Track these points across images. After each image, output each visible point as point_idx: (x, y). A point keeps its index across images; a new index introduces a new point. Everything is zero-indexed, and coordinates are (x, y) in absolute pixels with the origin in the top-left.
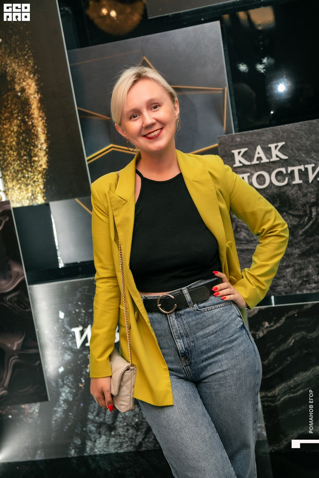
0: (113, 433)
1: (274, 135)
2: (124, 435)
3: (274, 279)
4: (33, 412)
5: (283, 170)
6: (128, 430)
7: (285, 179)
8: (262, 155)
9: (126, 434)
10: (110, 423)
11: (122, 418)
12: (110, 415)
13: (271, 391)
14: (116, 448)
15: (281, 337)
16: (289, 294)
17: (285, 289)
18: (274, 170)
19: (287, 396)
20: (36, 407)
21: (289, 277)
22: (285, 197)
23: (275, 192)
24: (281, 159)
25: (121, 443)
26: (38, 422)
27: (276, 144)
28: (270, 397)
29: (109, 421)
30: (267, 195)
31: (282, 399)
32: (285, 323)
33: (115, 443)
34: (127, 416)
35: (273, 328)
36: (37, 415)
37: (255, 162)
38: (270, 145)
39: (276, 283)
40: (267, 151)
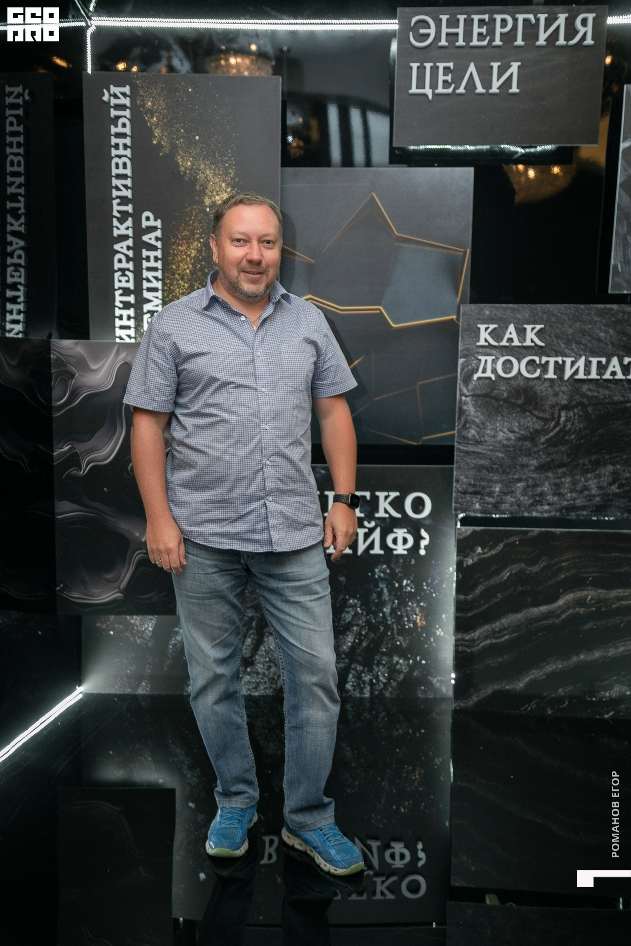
0: (249, 670)
1: (531, 315)
2: (264, 673)
3: (500, 494)
4: (145, 630)
5: (537, 359)
6: (269, 667)
7: (535, 371)
8: (514, 336)
9: (266, 672)
10: (247, 656)
11: (265, 651)
12: (249, 646)
13: (470, 634)
14: (249, 690)
15: (494, 567)
16: (514, 515)
17: (510, 508)
18: (524, 357)
19: (488, 642)
20: (150, 624)
21: (518, 493)
22: (532, 393)
23: (521, 384)
24: (536, 345)
25: (257, 683)
26: (150, 644)
27: (533, 326)
28: (467, 641)
29: (246, 653)
30: (510, 387)
31: (481, 645)
32: (501, 551)
33: (249, 682)
34: (271, 650)
35: (485, 556)
36: (150, 634)
37: (504, 343)
38: (525, 326)
39: (501, 499)
40: (521, 332)
